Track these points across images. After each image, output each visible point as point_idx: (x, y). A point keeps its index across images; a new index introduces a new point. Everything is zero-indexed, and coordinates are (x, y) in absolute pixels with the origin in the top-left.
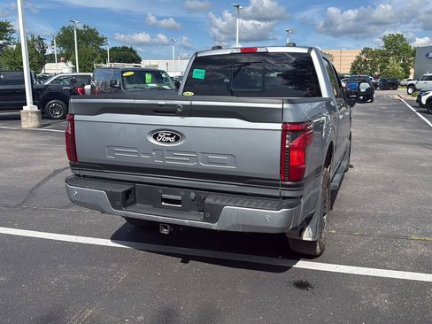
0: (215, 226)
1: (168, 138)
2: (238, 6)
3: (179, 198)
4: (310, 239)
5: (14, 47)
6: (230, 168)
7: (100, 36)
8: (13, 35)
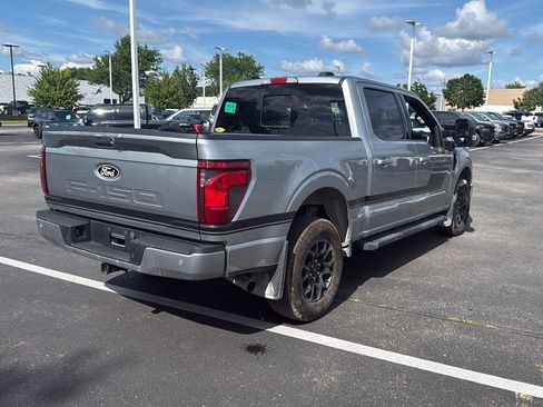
0: (139, 269)
1: (109, 173)
2: (413, 23)
3: (123, 237)
4: (272, 297)
5: (161, 78)
6: (157, 207)
7: (256, 65)
8: (161, 65)
